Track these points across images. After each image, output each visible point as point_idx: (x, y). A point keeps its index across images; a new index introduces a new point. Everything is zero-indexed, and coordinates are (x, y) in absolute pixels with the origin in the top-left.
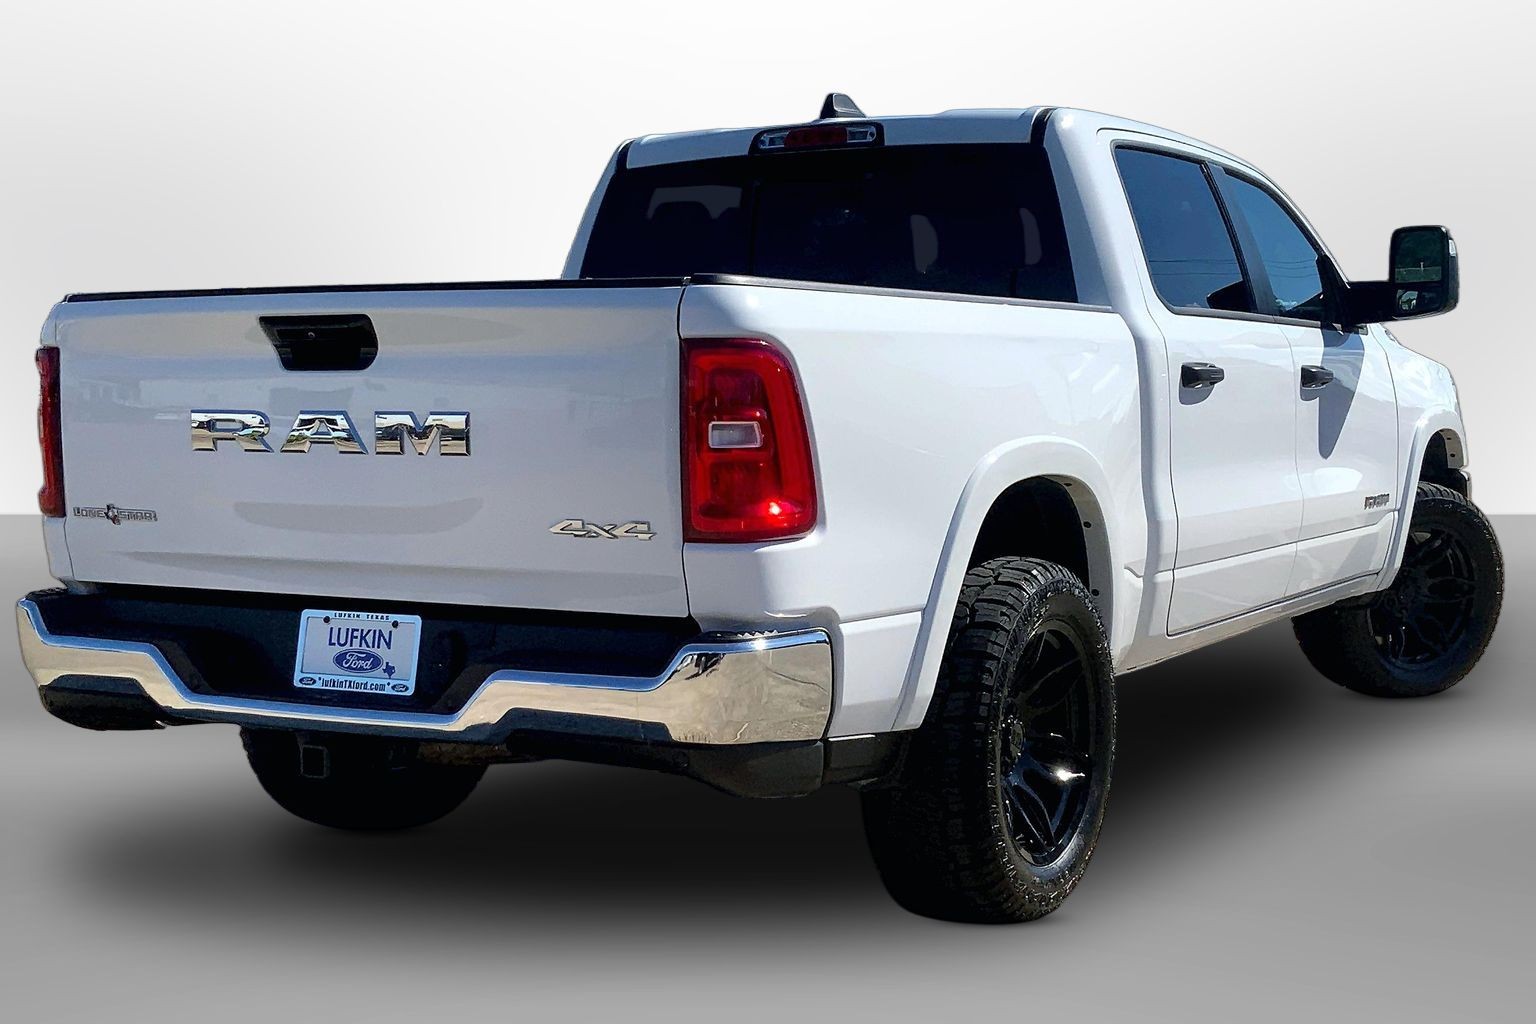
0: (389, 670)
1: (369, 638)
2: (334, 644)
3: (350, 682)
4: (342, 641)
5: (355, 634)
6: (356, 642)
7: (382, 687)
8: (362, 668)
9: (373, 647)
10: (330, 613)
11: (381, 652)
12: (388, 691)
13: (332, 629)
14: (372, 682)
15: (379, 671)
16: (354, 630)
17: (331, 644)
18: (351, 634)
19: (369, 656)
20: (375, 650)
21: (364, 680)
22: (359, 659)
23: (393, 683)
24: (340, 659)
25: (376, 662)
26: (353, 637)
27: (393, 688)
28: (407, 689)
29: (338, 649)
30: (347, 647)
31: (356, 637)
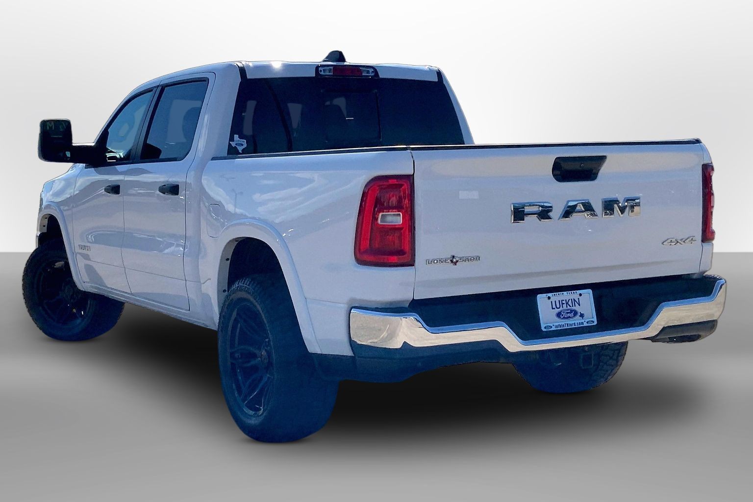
0: (582, 315)
1: (570, 303)
2: (554, 309)
3: (567, 324)
4: (558, 306)
5: (563, 302)
6: (565, 306)
7: (582, 323)
8: (570, 317)
9: (573, 306)
10: (550, 295)
11: (577, 308)
12: (585, 324)
13: (551, 302)
14: (576, 322)
15: (578, 317)
16: (562, 301)
17: (553, 309)
18: (561, 303)
19: (572, 311)
20: (574, 308)
21: (573, 322)
22: (567, 313)
23: (586, 321)
24: (559, 315)
25: (576, 313)
26: (563, 304)
27: (587, 323)
28: (593, 322)
29: (557, 311)
30: (561, 309)
31: (564, 304)
